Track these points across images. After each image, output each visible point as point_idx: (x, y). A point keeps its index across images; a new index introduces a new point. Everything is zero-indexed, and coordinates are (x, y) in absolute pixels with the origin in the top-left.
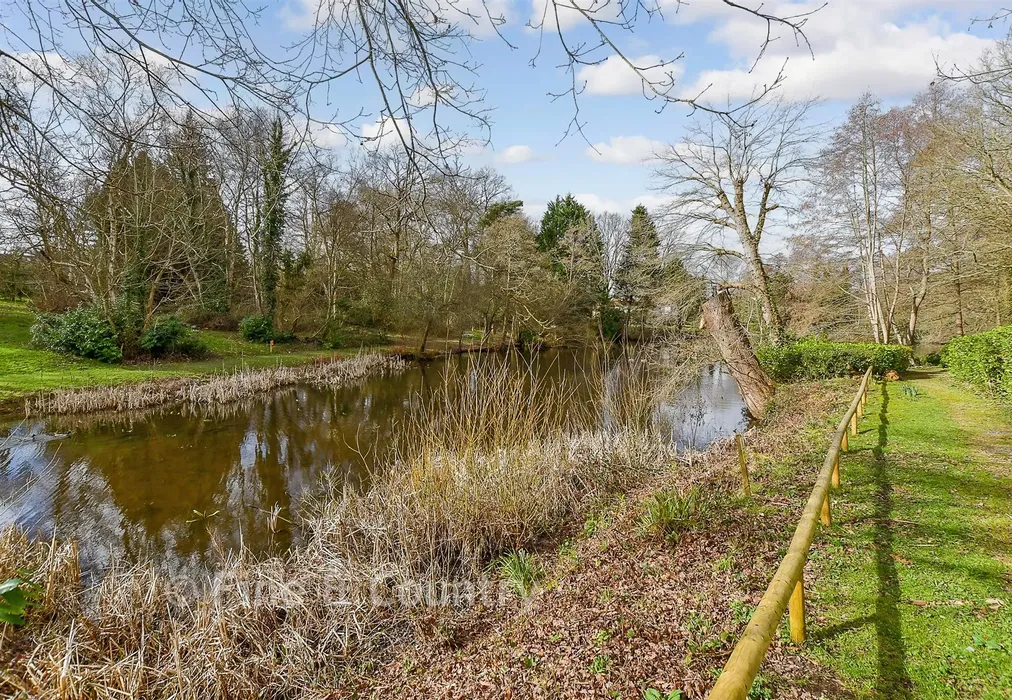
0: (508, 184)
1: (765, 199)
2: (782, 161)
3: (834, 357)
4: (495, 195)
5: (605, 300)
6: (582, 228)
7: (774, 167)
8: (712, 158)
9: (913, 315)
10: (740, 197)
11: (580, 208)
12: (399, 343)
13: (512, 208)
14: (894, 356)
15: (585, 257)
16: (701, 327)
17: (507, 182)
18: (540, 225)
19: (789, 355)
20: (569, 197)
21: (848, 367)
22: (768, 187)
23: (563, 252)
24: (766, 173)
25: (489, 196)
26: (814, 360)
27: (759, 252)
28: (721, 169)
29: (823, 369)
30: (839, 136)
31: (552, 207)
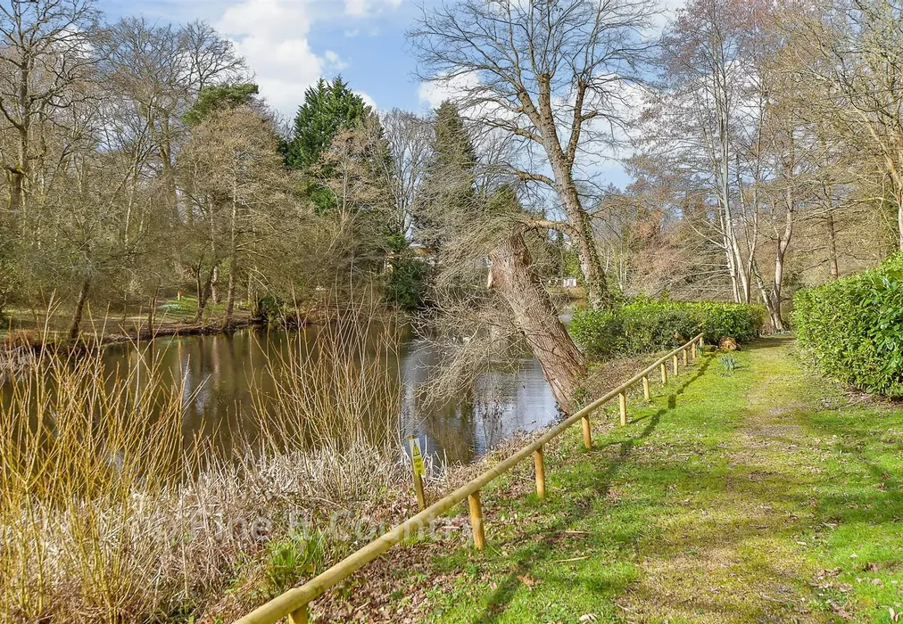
0: (237, 56)
1: (580, 103)
2: (599, 51)
3: (661, 323)
4: (214, 72)
5: (400, 246)
6: (359, 134)
7: (590, 59)
8: (509, 39)
9: (778, 264)
10: (546, 98)
11: (357, 102)
12: (25, 324)
13: (243, 95)
14: (734, 318)
15: (365, 179)
16: (489, 285)
17: (237, 51)
18: (292, 124)
19: (610, 322)
20: (338, 83)
21: (676, 336)
22: (583, 87)
23: (329, 171)
24: (580, 65)
25: (205, 73)
26: (638, 326)
27: (574, 178)
28: (520, 55)
29: (646, 340)
30: (683, 20)
31: (312, 97)
